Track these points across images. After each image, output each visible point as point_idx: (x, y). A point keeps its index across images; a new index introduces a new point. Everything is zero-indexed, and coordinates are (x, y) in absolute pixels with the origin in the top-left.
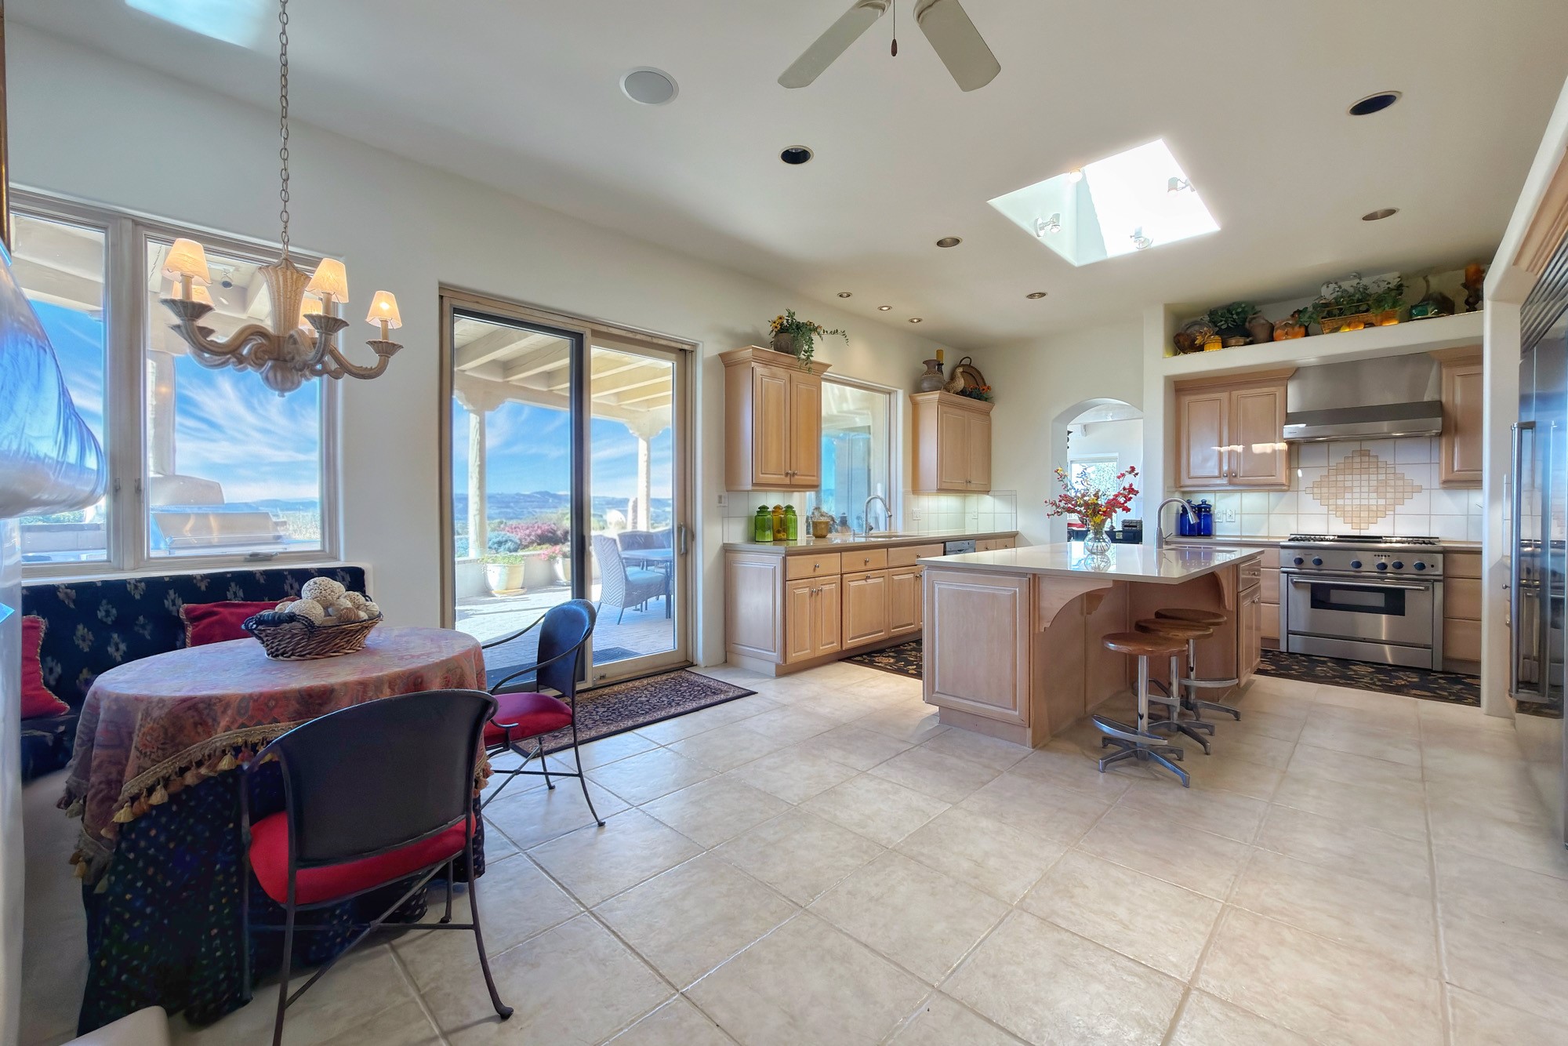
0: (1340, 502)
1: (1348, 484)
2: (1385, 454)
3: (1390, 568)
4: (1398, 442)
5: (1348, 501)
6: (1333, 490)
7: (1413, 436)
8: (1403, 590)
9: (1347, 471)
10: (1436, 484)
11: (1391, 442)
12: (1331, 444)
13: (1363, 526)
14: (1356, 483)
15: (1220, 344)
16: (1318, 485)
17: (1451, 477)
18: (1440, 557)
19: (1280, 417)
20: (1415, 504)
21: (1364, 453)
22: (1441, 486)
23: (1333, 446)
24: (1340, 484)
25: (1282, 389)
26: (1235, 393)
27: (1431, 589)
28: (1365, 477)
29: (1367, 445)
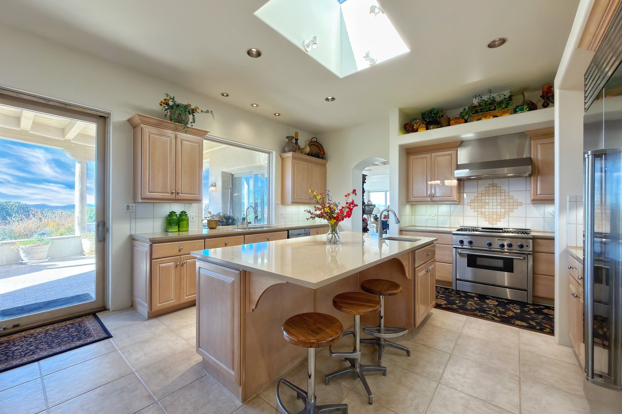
0: (483, 210)
1: (487, 201)
2: (504, 186)
3: (506, 247)
4: (511, 179)
5: (487, 210)
6: (480, 204)
7: (518, 176)
8: (512, 259)
9: (486, 195)
10: (529, 201)
11: (507, 179)
12: (479, 181)
13: (494, 222)
14: (491, 201)
15: (425, 129)
16: (472, 202)
17: (537, 198)
18: (531, 241)
19: (454, 166)
20: (519, 212)
21: (494, 185)
22: (531, 202)
23: (480, 182)
24: (483, 201)
25: (454, 152)
26: (433, 154)
27: (526, 258)
28: (495, 197)
29: (495, 181)
